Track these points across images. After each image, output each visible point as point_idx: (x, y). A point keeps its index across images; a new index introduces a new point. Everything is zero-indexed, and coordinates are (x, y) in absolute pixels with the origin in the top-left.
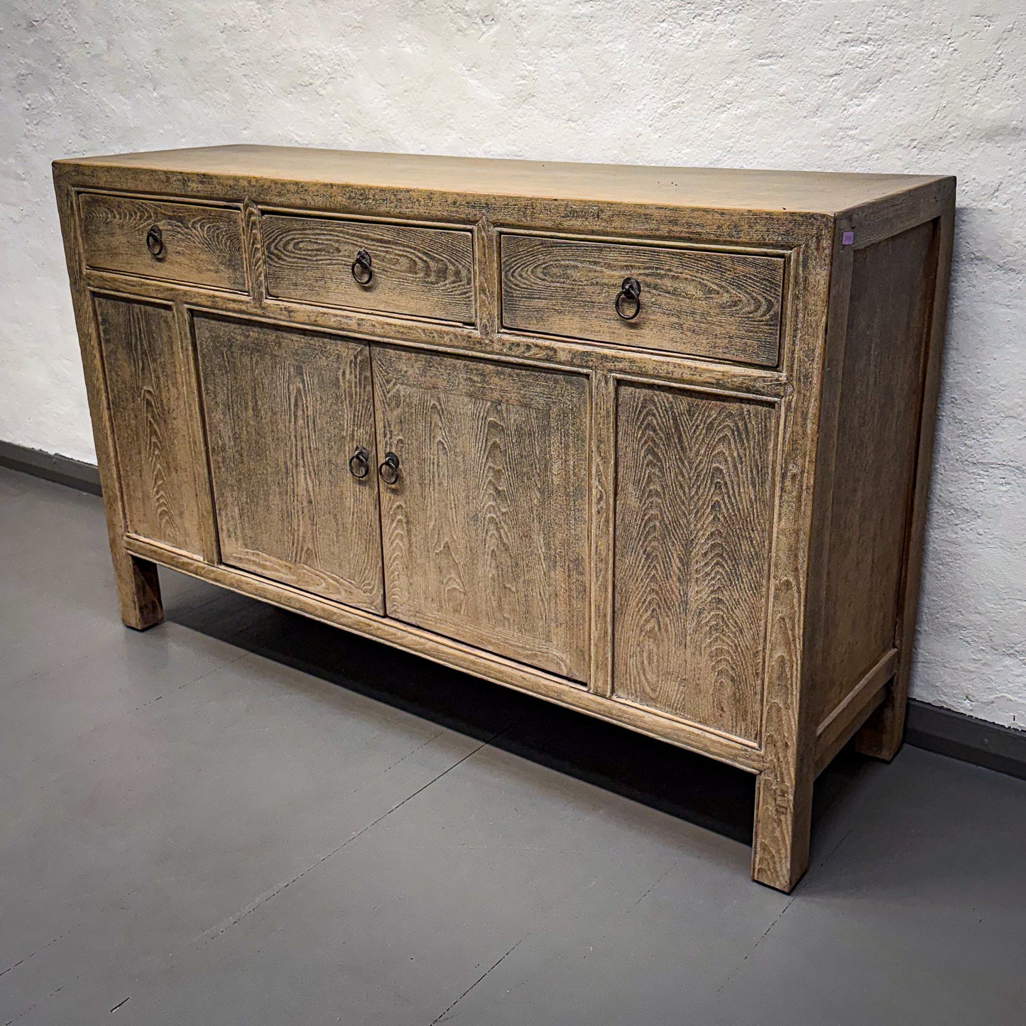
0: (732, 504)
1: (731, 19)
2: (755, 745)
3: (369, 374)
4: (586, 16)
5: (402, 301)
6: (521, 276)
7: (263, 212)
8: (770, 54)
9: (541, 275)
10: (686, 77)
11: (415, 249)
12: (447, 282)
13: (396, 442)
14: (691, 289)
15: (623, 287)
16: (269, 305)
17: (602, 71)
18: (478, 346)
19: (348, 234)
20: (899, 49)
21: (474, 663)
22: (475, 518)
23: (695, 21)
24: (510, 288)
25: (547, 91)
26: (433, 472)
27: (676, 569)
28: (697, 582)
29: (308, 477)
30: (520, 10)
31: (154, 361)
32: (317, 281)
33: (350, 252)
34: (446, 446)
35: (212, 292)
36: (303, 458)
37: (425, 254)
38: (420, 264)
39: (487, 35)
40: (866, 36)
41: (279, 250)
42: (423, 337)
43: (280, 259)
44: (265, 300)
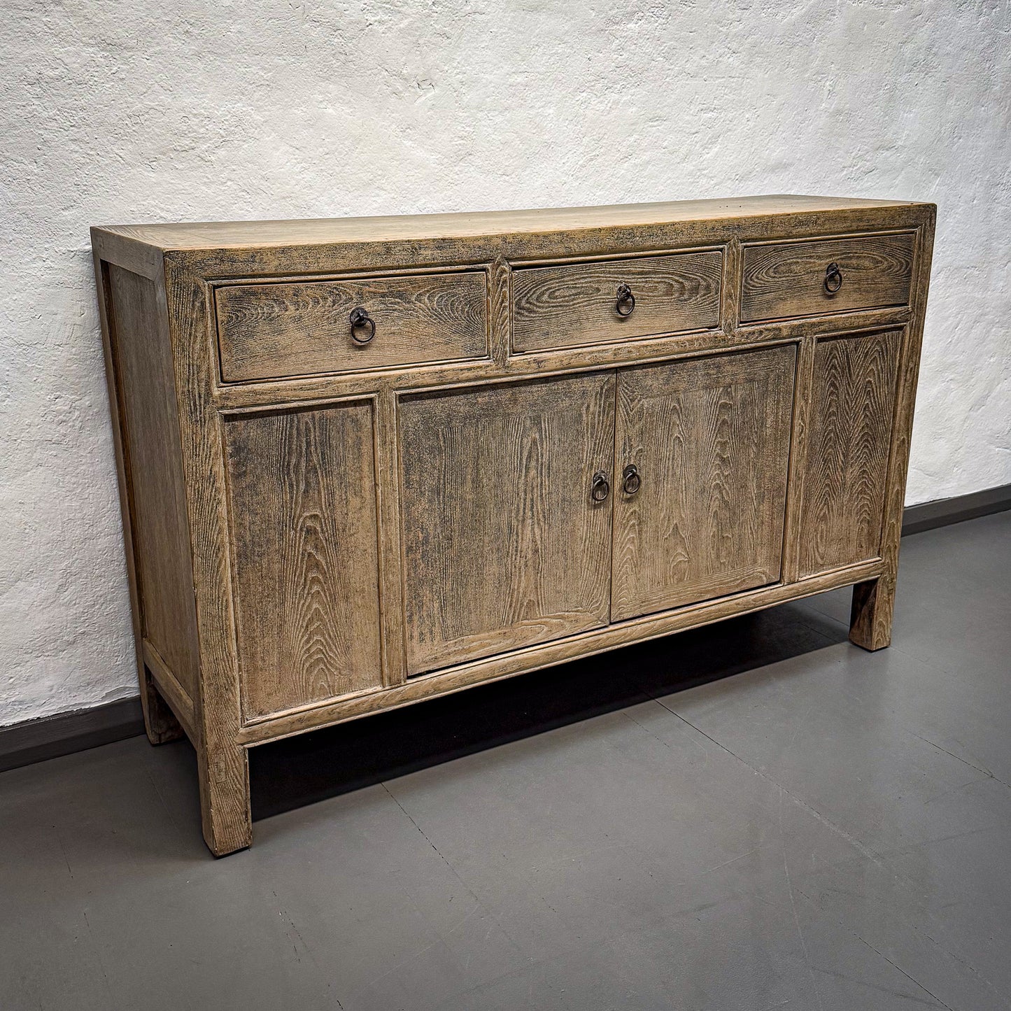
0: (875, 402)
1: (632, 91)
2: (878, 558)
3: (613, 400)
4: (522, 85)
5: (657, 323)
6: (757, 278)
7: (514, 268)
8: (658, 118)
9: (772, 275)
10: (601, 136)
11: (673, 274)
12: (698, 296)
13: (635, 454)
14: (867, 263)
15: (828, 271)
16: (515, 363)
17: (534, 131)
18: (722, 344)
19: (609, 273)
20: (730, 115)
21: (698, 616)
22: (703, 491)
23: (607, 92)
24: (749, 289)
25: (484, 149)
26: (668, 467)
27: (840, 462)
28: (851, 466)
29: (536, 526)
30: (460, 76)
31: (328, 473)
32: (572, 324)
33: (610, 290)
34: (681, 439)
35: (438, 368)
36: (532, 507)
37: (681, 276)
38: (676, 286)
39: (423, 98)
40: (713, 106)
41: (530, 303)
42: (677, 349)
43: (530, 312)
44: (508, 359)
